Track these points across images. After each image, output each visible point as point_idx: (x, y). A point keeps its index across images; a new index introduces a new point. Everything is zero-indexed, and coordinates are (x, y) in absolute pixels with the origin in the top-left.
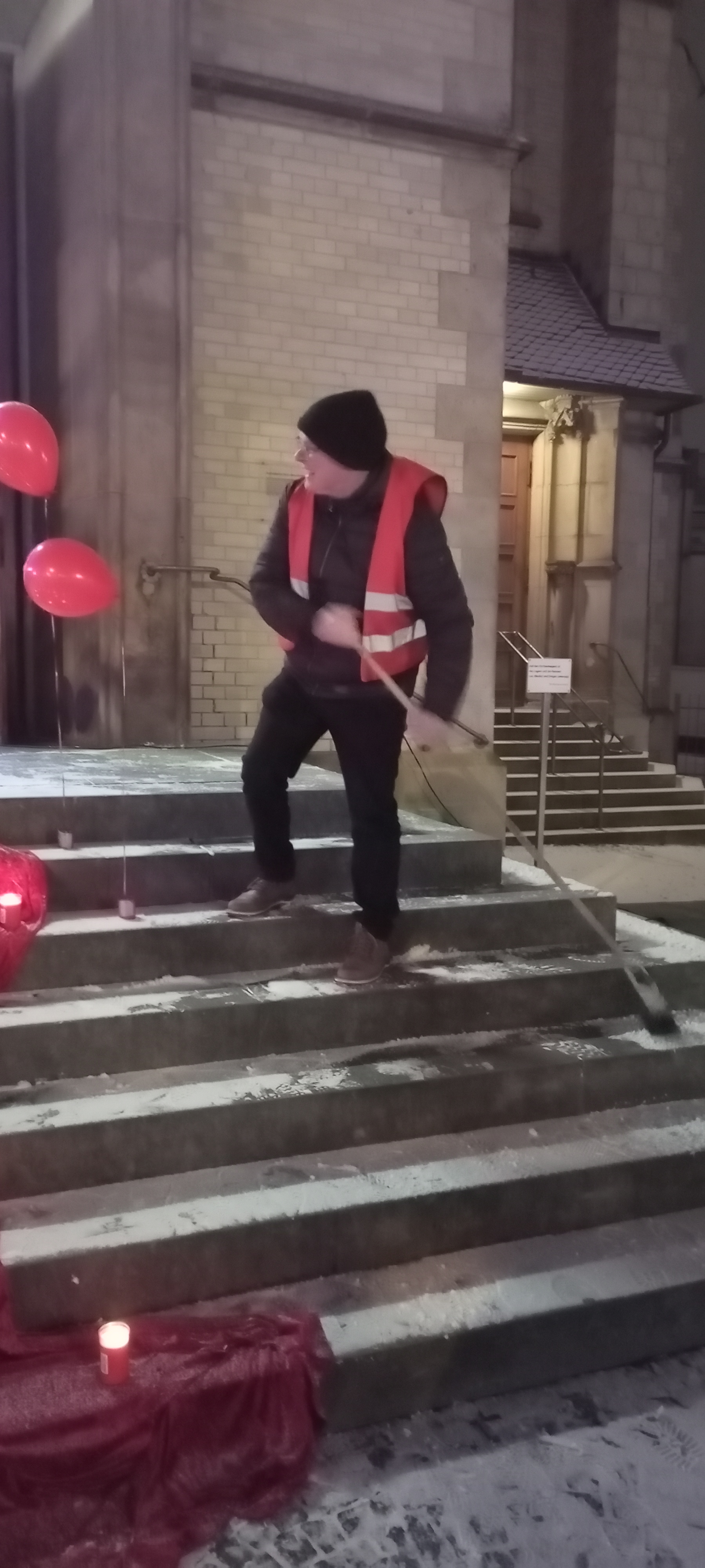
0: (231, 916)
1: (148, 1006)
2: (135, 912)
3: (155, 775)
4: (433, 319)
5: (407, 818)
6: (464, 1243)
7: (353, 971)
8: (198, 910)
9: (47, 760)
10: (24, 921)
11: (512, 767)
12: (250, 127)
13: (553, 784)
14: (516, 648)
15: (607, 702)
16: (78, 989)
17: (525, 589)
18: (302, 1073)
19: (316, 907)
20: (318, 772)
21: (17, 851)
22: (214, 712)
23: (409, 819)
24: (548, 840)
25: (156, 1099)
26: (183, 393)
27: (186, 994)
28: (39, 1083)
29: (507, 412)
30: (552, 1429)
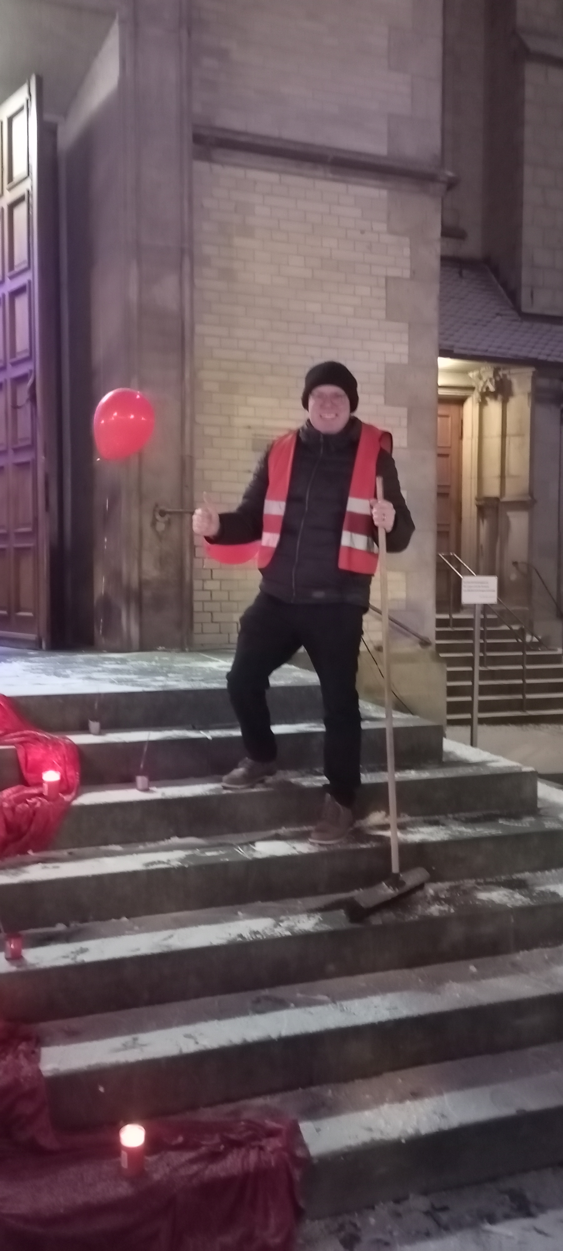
0: (225, 788)
1: (159, 862)
2: (149, 785)
3: (165, 675)
4: (382, 314)
5: (366, 707)
6: (417, 1061)
7: (322, 832)
8: (198, 783)
9: (81, 663)
10: (62, 793)
11: (451, 662)
12: (239, 172)
13: (484, 675)
14: (452, 565)
15: (527, 608)
16: (103, 848)
17: (459, 519)
18: (282, 918)
19: (293, 780)
20: (294, 671)
21: (57, 737)
22: (212, 622)
23: (368, 708)
24: (482, 721)
25: (165, 939)
26: (187, 375)
27: (189, 852)
28: (72, 925)
29: (441, 381)
30: (492, 1220)
